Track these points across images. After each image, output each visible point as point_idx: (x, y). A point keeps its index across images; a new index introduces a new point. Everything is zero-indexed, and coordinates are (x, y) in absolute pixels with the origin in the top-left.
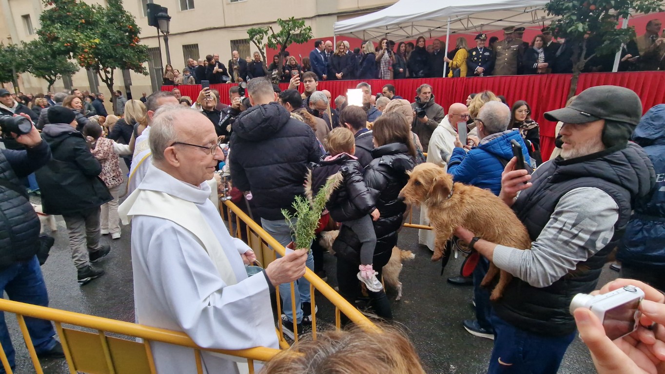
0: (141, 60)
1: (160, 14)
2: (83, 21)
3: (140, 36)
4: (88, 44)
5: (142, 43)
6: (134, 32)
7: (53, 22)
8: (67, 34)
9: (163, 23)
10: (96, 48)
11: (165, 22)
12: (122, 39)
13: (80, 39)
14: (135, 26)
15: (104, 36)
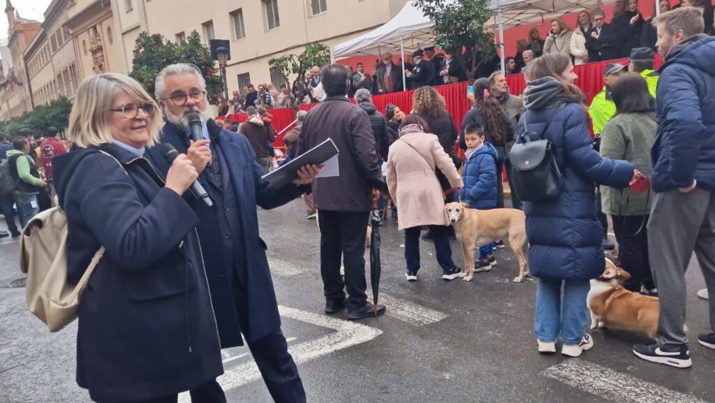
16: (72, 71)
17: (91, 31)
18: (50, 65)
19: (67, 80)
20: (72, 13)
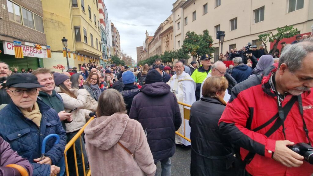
0: (211, 52)
1: (221, 34)
2: (195, 41)
3: (213, 43)
4: (195, 48)
5: (213, 46)
6: (211, 42)
7: (187, 42)
8: (190, 46)
9: (222, 38)
10: (198, 49)
11: (222, 37)
12: (206, 45)
13: (193, 47)
14: (211, 40)
15: (201, 45)
16: (160, 48)
17: (167, 36)
18: (154, 47)
19: (158, 50)
20: (162, 32)
